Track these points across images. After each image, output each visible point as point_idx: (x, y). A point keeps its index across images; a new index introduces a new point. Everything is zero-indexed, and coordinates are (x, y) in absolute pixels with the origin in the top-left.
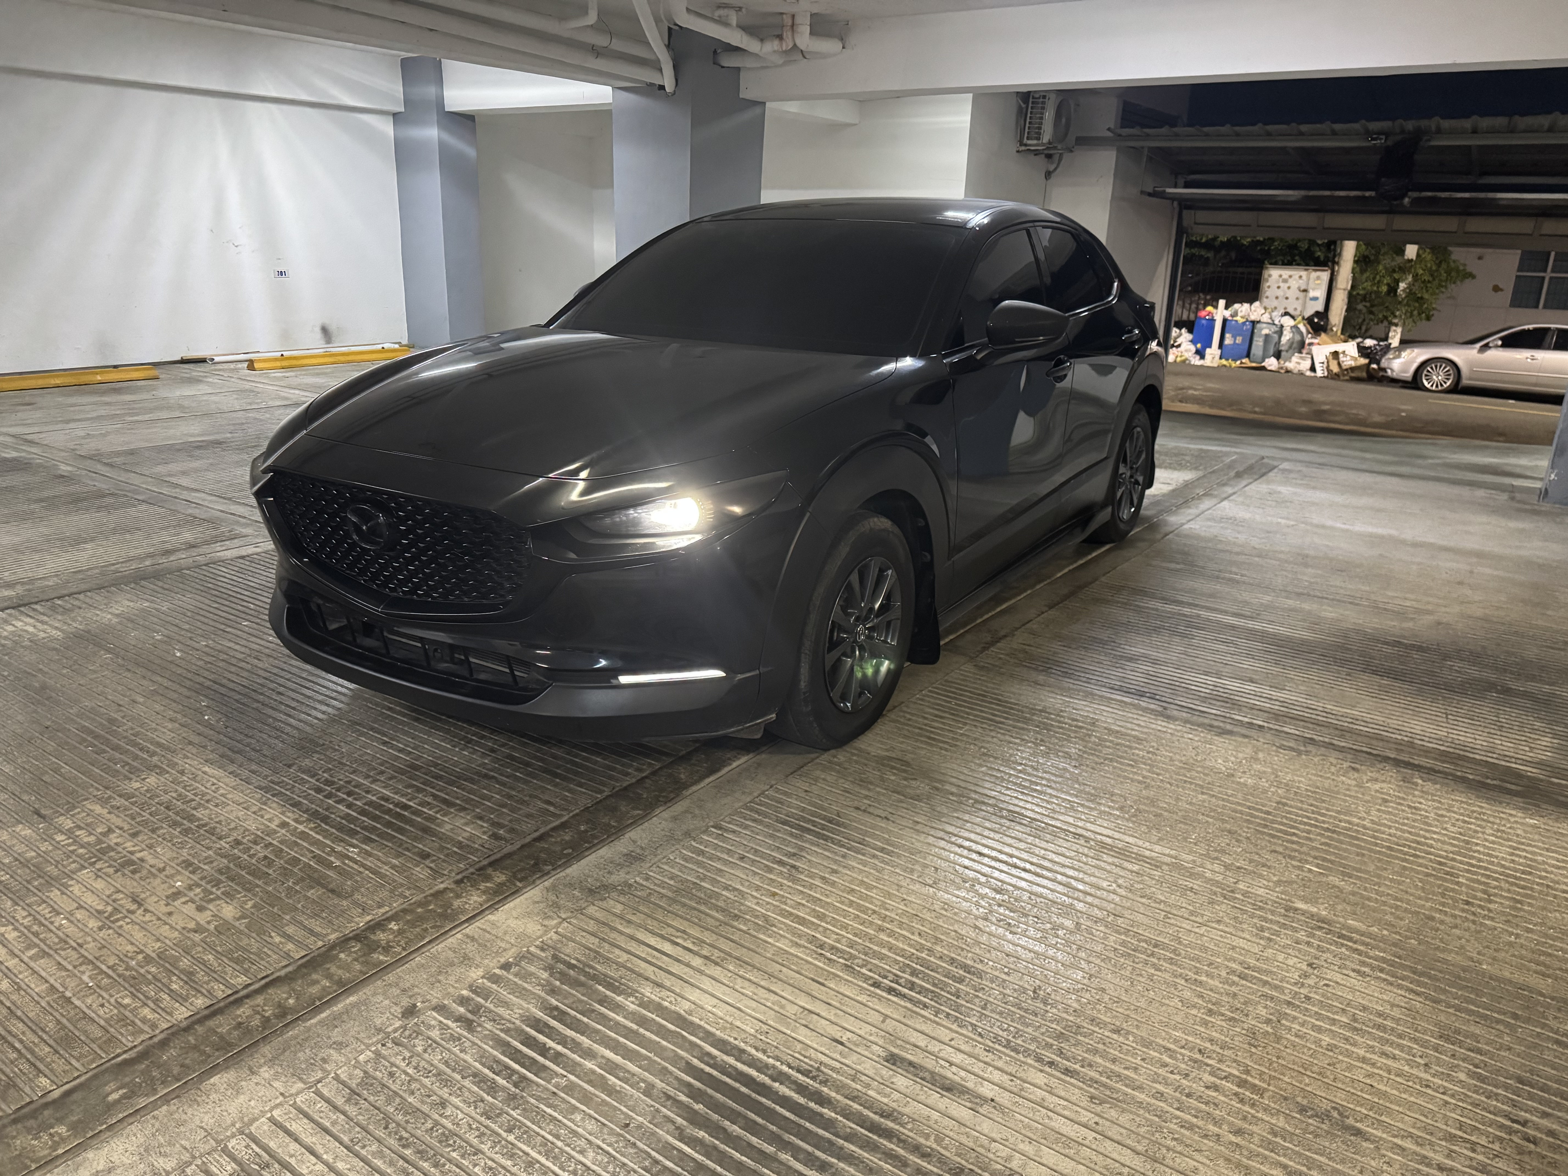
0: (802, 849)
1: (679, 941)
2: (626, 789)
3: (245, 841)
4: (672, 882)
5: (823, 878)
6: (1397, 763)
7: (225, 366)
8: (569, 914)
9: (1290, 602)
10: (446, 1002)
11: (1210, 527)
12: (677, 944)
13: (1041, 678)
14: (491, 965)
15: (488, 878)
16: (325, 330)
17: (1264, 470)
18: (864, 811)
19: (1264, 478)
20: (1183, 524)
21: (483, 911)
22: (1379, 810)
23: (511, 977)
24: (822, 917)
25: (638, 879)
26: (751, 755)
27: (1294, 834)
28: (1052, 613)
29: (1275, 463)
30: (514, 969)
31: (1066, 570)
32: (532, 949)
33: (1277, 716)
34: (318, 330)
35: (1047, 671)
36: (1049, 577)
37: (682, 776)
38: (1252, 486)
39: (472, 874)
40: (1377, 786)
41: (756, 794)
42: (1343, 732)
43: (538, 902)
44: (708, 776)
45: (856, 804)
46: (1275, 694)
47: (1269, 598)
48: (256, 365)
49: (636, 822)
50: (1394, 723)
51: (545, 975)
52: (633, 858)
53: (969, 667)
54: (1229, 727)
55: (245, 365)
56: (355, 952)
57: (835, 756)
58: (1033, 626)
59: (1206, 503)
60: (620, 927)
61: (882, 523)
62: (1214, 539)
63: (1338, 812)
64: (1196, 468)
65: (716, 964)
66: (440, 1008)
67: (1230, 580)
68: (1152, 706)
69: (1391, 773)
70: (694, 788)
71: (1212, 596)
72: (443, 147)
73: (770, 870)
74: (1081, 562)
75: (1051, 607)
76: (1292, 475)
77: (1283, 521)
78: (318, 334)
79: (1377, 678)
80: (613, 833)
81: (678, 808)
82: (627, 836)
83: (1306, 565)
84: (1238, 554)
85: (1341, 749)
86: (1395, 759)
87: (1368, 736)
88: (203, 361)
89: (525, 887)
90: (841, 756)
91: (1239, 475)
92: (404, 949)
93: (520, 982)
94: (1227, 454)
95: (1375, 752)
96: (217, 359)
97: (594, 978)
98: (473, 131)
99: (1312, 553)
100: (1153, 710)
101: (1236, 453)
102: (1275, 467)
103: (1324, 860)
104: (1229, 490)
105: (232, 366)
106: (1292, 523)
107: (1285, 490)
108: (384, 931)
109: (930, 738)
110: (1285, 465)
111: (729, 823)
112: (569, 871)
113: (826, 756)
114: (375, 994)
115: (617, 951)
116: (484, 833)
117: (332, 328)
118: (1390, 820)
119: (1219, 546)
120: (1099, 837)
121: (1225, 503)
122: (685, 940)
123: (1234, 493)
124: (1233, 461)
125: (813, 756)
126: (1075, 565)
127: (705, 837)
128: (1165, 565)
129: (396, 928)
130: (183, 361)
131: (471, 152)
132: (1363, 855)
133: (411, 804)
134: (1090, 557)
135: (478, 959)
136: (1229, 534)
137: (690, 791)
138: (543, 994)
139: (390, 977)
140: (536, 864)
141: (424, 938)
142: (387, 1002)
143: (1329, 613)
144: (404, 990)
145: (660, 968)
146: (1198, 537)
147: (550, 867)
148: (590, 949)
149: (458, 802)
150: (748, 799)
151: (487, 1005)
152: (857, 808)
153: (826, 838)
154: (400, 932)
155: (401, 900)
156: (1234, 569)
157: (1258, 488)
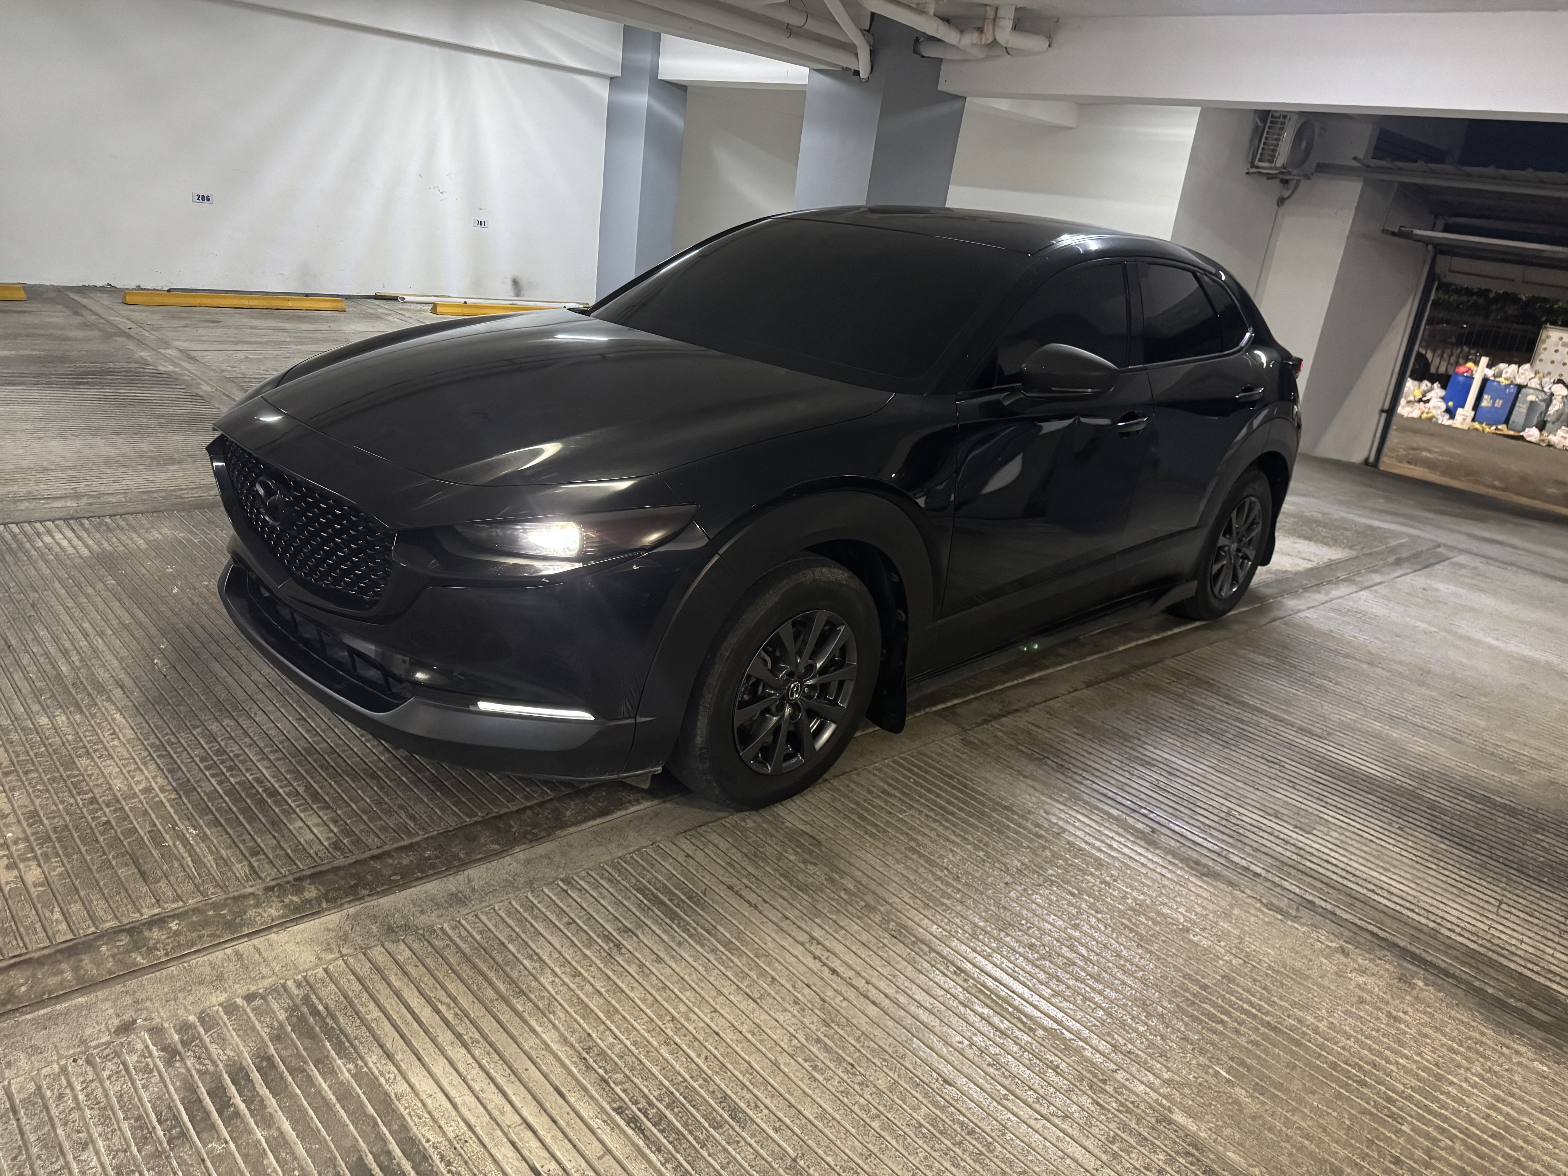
0: (641, 924)
2: (500, 817)
3: (100, 801)
4: (478, 937)
5: (642, 965)
6: (1404, 953)
7: (413, 306)
8: (351, 951)
9: (1377, 726)
10: (166, 1025)
11: (1330, 619)
12: (438, 1012)
13: (1030, 768)
14: (240, 991)
15: (299, 891)
16: (516, 283)
17: (1431, 561)
18: (737, 893)
19: (1428, 570)
20: (1300, 611)
21: (271, 927)
22: (1346, 1012)
23: (248, 1010)
24: (611, 1012)
25: (445, 925)
26: (656, 802)
27: (1222, 1022)
28: (1088, 692)
29: (1450, 554)
30: (257, 1002)
31: (1133, 644)
32: (290, 983)
33: (1282, 865)
34: (509, 282)
35: (1041, 761)
36: (1108, 650)
37: (568, 813)
38: (1408, 578)
39: (288, 882)
40: (1361, 980)
41: (631, 849)
43: (328, 930)
44: (594, 818)
45: (733, 882)
46: (1296, 837)
47: (1354, 716)
48: (439, 309)
49: (489, 857)
50: (1426, 901)
51: (282, 1016)
52: (457, 899)
53: (955, 741)
54: (1218, 868)
55: (430, 307)
56: (119, 947)
57: (744, 820)
58: (1055, 704)
59: (1343, 590)
60: (393, 978)
61: (839, 575)
62: (1327, 635)
63: (1294, 1004)
64: (1351, 548)
65: (465, 1045)
66: (156, 1032)
67: (1320, 687)
68: (1140, 826)
69: (1388, 966)
70: (572, 830)
71: (1288, 703)
73: (591, 942)
74: (1155, 637)
75: (1089, 685)
76: (1463, 572)
77: (1423, 626)
78: (509, 287)
79: (1434, 839)
80: (455, 865)
81: (540, 849)
82: (466, 873)
83: (1422, 684)
84: (1346, 656)
85: (1341, 922)
86: (1404, 949)
87: (1384, 912)
88: (394, 299)
89: (329, 909)
90: (750, 821)
91: (1398, 562)
92: (166, 954)
93: (253, 1019)
94: (1396, 535)
95: (1381, 934)
96: (408, 299)
97: (329, 1032)
98: (685, 102)
99: (1436, 669)
100: (1137, 830)
101: (1409, 535)
102: (1447, 559)
103: (1242, 1063)
104: (1377, 578)
105: (419, 307)
106: (1433, 629)
107: (1444, 588)
108: (161, 929)
109: (861, 817)
110: (1461, 559)
111: (582, 879)
112: (382, 901)
113: (732, 819)
114: (106, 999)
115: (372, 1005)
116: (328, 839)
117: (525, 282)
118: (1353, 1028)
119: (1331, 645)
120: (984, 978)
121: (1364, 593)
122: (449, 1008)
123: (1380, 583)
124: (1401, 545)
125: (721, 814)
126: (1146, 640)
127: (546, 891)
128: (1252, 656)
129: (175, 928)
130: (377, 297)
131: (678, 122)
132: (1295, 1067)
133: (281, 791)
134: (1169, 633)
135: (230, 982)
136: (1349, 632)
137: (566, 832)
138: (267, 1038)
139: (133, 984)
140: (356, 885)
141: (192, 946)
142: (111, 1011)
143: (1418, 745)
144: (137, 1002)
145: (403, 1036)
146: (1309, 629)
147: (367, 892)
148: (346, 997)
149: (326, 798)
150: (620, 854)
151: (205, 1037)
152: (730, 888)
153: (675, 918)
154: (178, 933)
155: (200, 898)
156: (1331, 674)
157: (1413, 581)
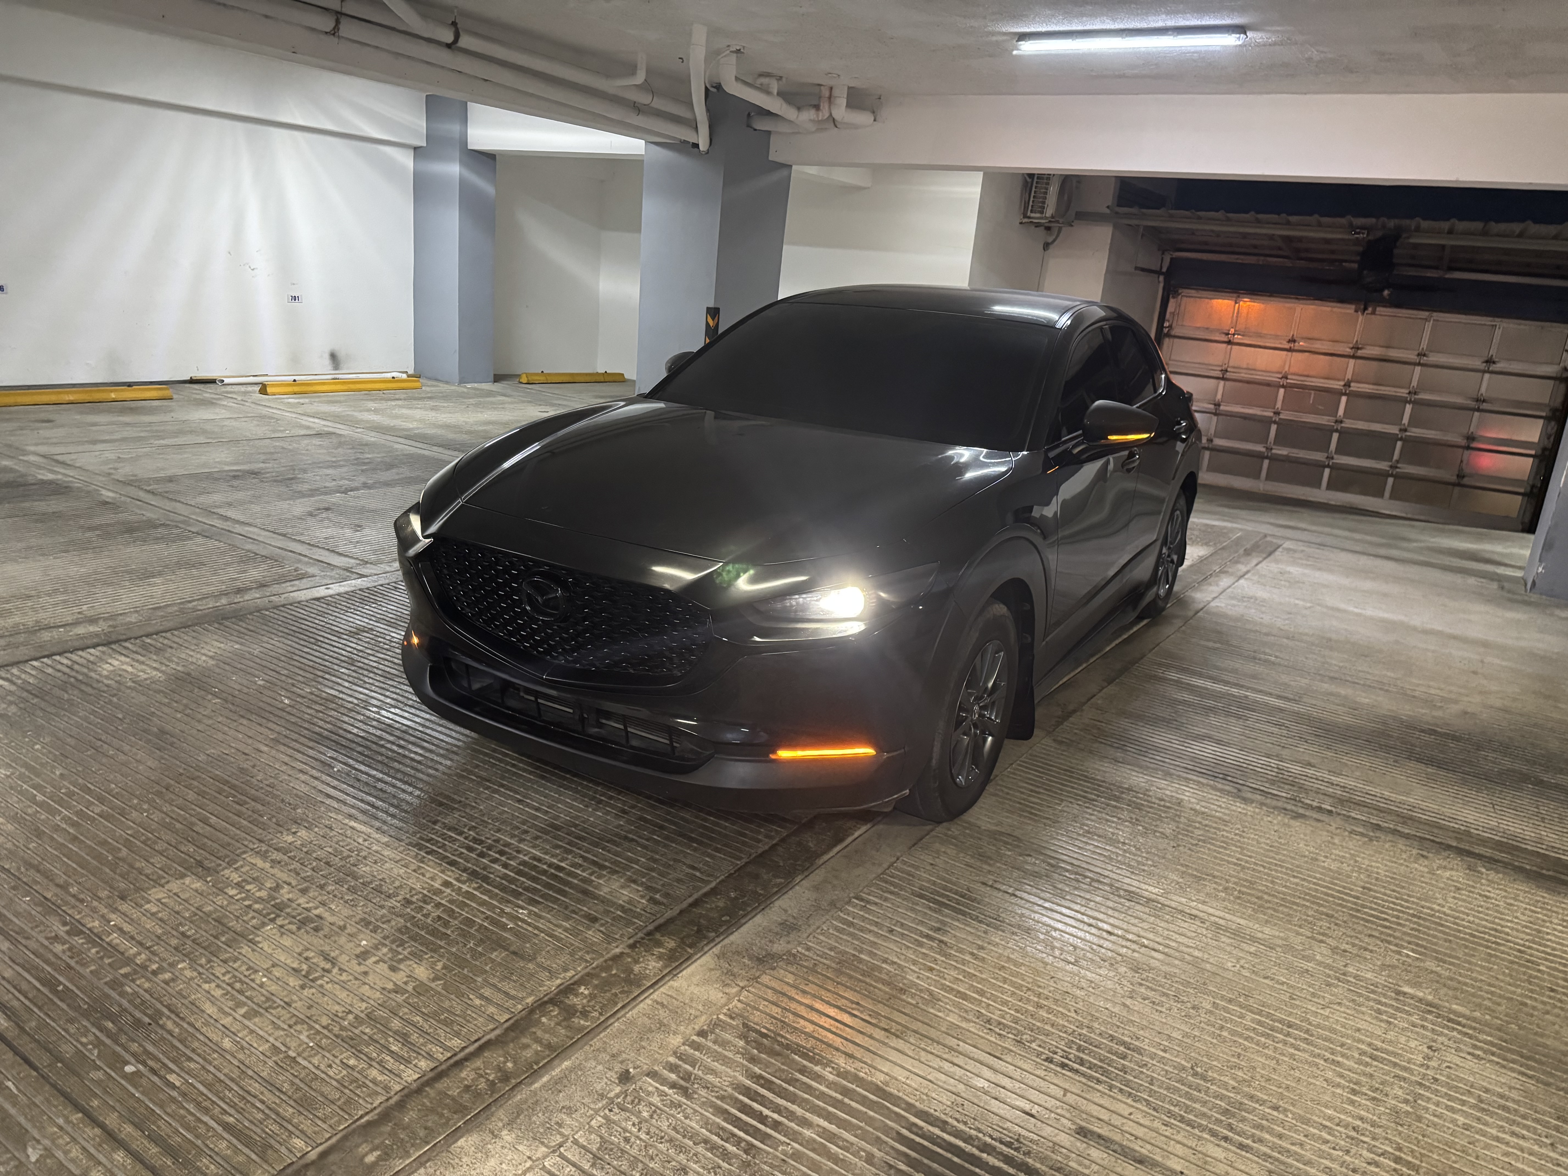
0: (944, 923)
1: (855, 1012)
2: (761, 856)
3: (414, 899)
4: (832, 954)
5: (972, 954)
6: (1460, 852)
7: (236, 388)
8: (746, 983)
9: (1326, 686)
10: (656, 1068)
11: (1234, 606)
12: (855, 1016)
13: (1119, 755)
14: (688, 1032)
15: (659, 944)
16: (333, 357)
17: (1270, 549)
18: (991, 886)
19: (1272, 557)
20: (1209, 602)
21: (663, 977)
22: (1454, 898)
23: (710, 1044)
24: (981, 993)
25: (799, 949)
26: (869, 826)
27: (1385, 920)
29: (1279, 542)
30: (711, 1037)
31: (1113, 645)
32: (722, 1017)
33: (1341, 801)
34: (327, 356)
35: (1122, 748)
37: (810, 844)
38: (1263, 565)
39: (643, 938)
40: (1448, 874)
41: (885, 866)
42: (1406, 819)
43: (711, 970)
44: (835, 845)
45: (982, 879)
46: (1335, 779)
47: (1307, 681)
48: (269, 390)
49: (782, 890)
50: (1447, 811)
51: (742, 1043)
52: (788, 928)
53: (1048, 741)
54: (1301, 811)
55: (257, 388)
56: (555, 1016)
57: (949, 830)
58: (1098, 701)
59: (1225, 582)
60: (796, 997)
61: (1000, 609)
62: (1240, 619)
63: (1419, 899)
64: (1207, 544)
65: (897, 1036)
66: (653, 1074)
67: (1266, 661)
68: (1227, 788)
69: (1456, 862)
70: (826, 857)
71: (1254, 677)
72: (463, 184)
73: (921, 944)
74: (1125, 636)
76: (1297, 555)
77: (1301, 603)
78: (327, 361)
79: (1423, 766)
80: (762, 901)
81: (817, 876)
82: (776, 904)
83: (1331, 649)
84: (1267, 634)
85: (1407, 837)
86: (1456, 848)
87: (1427, 823)
88: (212, 381)
89: (696, 954)
90: (955, 829)
91: (1248, 553)
92: (601, 1014)
93: (720, 1050)
94: (1232, 530)
95: (1438, 840)
96: (227, 381)
97: (788, 1047)
98: (494, 170)
99: (1334, 636)
100: (1229, 792)
101: (1241, 530)
102: (1279, 547)
103: (1417, 945)
104: (1243, 568)
105: (243, 389)
106: (1309, 605)
107: (1295, 570)
108: (576, 995)
109: (1032, 813)
110: (1288, 544)
111: (869, 894)
112: (733, 938)
113: (940, 829)
114: (587, 1059)
115: (802, 1022)
116: (642, 897)
117: (341, 355)
118: (1466, 908)
119: (1248, 626)
120: (1213, 919)
121: (1242, 581)
122: (862, 1012)
123: (1247, 572)
124: (1239, 538)
125: (929, 827)
126: (1120, 640)
127: (851, 909)
128: (1203, 643)
129: (586, 992)
130: (192, 381)
131: (488, 189)
132: (1450, 941)
133: (563, 864)
134: (1132, 632)
135: (673, 1026)
136: (1253, 614)
137: (821, 861)
138: (745, 1062)
139: (596, 1043)
140: (699, 931)
141: (616, 1004)
142: (600, 1067)
143: (1364, 699)
144: (613, 1056)
145: (846, 1039)
146: (1225, 616)
147: (713, 934)
148: (775, 1018)
149: (607, 864)
150: (880, 871)
151: (696, 1072)
152: (984, 883)
153: (964, 914)
154: (592, 997)
155: (584, 965)
156: (1267, 651)
157: (1269, 567)
